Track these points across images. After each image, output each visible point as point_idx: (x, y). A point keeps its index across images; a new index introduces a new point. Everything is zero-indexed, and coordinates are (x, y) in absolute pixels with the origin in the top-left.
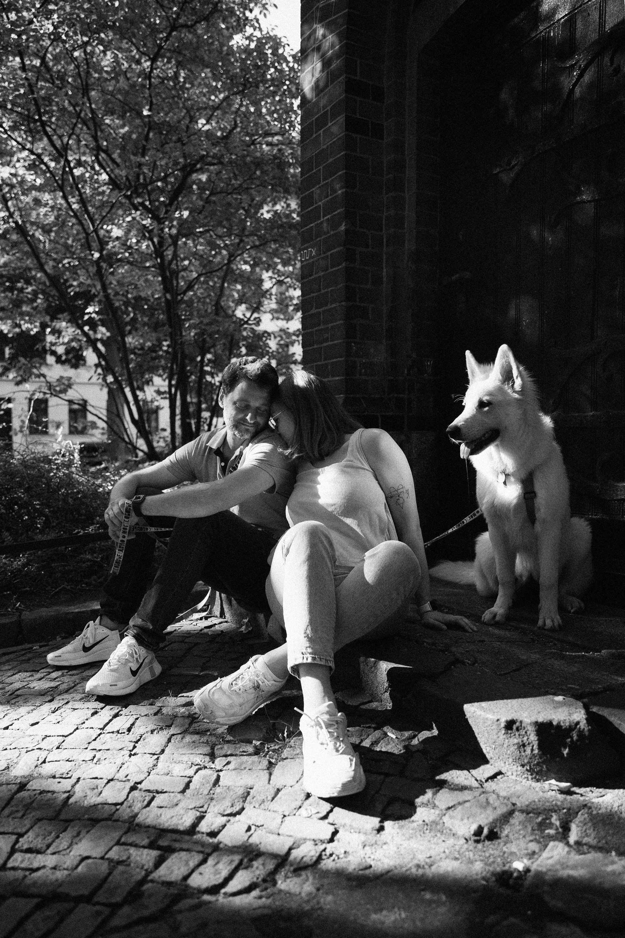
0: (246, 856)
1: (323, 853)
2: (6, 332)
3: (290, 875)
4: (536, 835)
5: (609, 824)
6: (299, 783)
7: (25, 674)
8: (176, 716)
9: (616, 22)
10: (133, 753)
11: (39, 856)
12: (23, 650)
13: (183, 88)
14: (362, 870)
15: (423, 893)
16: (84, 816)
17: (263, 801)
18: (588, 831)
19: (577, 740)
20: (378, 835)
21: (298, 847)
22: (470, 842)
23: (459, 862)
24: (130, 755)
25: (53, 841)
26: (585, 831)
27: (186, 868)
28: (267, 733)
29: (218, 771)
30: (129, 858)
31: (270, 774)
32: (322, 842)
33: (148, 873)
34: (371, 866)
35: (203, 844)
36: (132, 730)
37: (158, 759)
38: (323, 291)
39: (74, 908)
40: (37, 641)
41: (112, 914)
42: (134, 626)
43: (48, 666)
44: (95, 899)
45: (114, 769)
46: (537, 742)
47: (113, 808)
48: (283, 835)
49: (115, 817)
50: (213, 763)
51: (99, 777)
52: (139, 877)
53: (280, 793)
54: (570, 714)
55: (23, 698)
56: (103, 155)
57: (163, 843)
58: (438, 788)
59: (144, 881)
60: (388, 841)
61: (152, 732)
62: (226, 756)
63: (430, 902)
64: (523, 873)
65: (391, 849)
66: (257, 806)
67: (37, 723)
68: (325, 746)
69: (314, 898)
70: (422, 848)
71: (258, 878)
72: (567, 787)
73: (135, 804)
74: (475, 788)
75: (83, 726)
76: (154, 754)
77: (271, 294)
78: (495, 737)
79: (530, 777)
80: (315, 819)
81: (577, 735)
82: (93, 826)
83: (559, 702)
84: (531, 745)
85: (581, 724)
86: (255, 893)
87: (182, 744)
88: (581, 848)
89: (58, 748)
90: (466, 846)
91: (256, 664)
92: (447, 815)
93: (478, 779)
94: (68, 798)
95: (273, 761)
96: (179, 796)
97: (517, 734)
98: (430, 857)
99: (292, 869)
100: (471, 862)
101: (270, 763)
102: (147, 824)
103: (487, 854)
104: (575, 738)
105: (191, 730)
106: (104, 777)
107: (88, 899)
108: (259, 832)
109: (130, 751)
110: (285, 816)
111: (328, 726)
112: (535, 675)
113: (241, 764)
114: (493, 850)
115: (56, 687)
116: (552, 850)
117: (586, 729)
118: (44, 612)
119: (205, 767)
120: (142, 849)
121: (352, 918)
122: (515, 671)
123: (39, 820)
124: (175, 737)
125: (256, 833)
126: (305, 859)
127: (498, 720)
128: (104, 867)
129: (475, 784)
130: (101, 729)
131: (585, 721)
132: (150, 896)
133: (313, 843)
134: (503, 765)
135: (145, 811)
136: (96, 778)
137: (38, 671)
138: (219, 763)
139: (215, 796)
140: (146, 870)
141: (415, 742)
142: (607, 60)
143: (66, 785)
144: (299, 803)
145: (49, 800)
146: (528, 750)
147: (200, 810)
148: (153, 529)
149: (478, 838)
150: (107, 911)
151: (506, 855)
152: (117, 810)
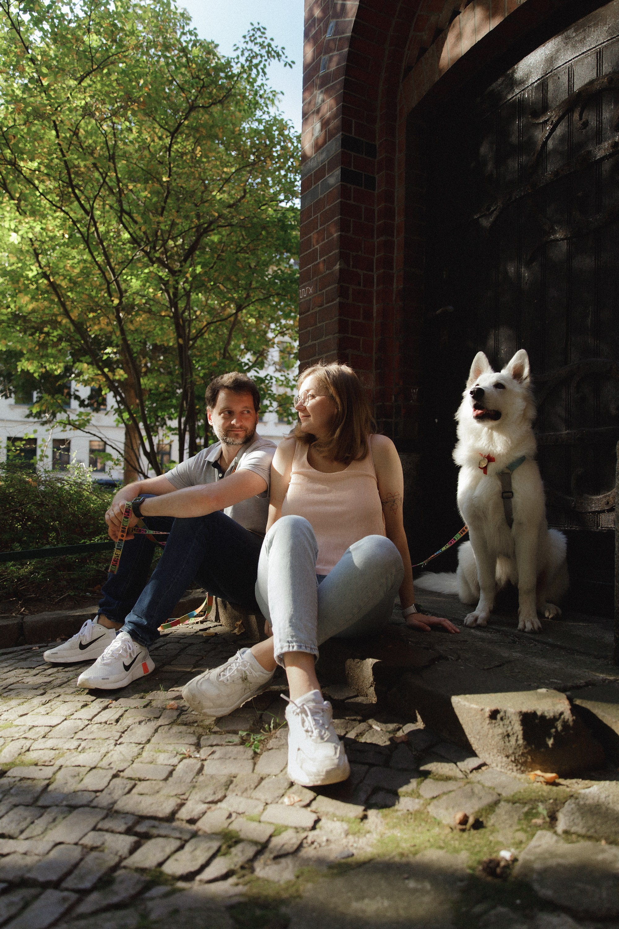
0: (224, 843)
1: (305, 841)
2: (32, 371)
3: (269, 862)
4: (523, 824)
5: (597, 814)
6: (284, 772)
7: (21, 670)
8: (164, 709)
9: (583, 84)
10: (118, 742)
11: (11, 841)
12: (22, 650)
13: (199, 162)
14: (343, 858)
15: (407, 881)
16: (62, 802)
17: (246, 789)
18: (576, 821)
19: (562, 731)
20: (362, 824)
21: (279, 834)
22: (455, 831)
23: (445, 850)
24: (116, 745)
25: (27, 827)
26: (573, 820)
27: (162, 854)
28: (253, 724)
29: (203, 760)
30: (103, 844)
31: (255, 764)
32: (304, 829)
33: (122, 859)
34: (353, 855)
35: (181, 831)
36: (120, 721)
37: (143, 748)
38: (319, 325)
39: (40, 894)
40: (36, 643)
41: (79, 901)
42: (129, 622)
43: (45, 663)
44: (64, 885)
45: (98, 756)
46: (521, 732)
47: (93, 795)
48: (264, 822)
49: (94, 804)
50: (198, 752)
51: (81, 765)
52: (112, 863)
53: (263, 783)
54: (554, 705)
55: (16, 691)
56: (127, 217)
57: (141, 829)
58: (422, 778)
59: (116, 867)
60: (372, 830)
61: (140, 723)
62: (212, 746)
63: (415, 890)
64: (510, 862)
65: (374, 837)
66: (239, 794)
67: (26, 714)
68: (310, 734)
69: (293, 885)
70: (405, 837)
71: (236, 865)
72: (552, 778)
73: (116, 791)
74: (460, 779)
75: (72, 717)
76: (140, 744)
77: (274, 343)
78: (479, 727)
79: (515, 768)
80: (298, 807)
81: (562, 726)
82: (70, 812)
83: (542, 694)
84: (516, 735)
85: (565, 714)
86: (232, 880)
87: (168, 735)
88: (569, 837)
89: (44, 737)
90: (451, 835)
91: (244, 656)
92: (432, 804)
93: (463, 770)
94: (48, 785)
95: (258, 751)
96: (161, 784)
97: (501, 723)
98: (415, 846)
99: (272, 856)
100: (456, 851)
101: (255, 753)
102: (126, 811)
103: (473, 844)
104: (560, 728)
105: (179, 721)
106: (87, 765)
107: (56, 885)
108: (241, 819)
109: (117, 740)
110: (267, 804)
111: (314, 714)
112: (517, 671)
113: (226, 754)
114: (478, 839)
115: (50, 682)
116: (540, 838)
117: (571, 719)
118: (47, 616)
119: (190, 757)
120: (117, 835)
121: (332, 906)
122: (498, 666)
123: (16, 806)
124: (162, 727)
125: (237, 820)
126: (285, 847)
127: (482, 710)
128: (77, 853)
129: (460, 775)
130: (89, 720)
131: (569, 712)
132: (122, 882)
133: (294, 830)
134: (487, 756)
135: (124, 797)
136: (79, 766)
137: (34, 668)
138: (204, 752)
139: (197, 784)
140: (120, 856)
141: (400, 734)
142: (576, 116)
143: (48, 772)
144: (282, 791)
145: (29, 787)
146: (513, 739)
147: (182, 797)
148: (151, 532)
149: (464, 827)
150: (74, 897)
151: (492, 844)
152: (97, 797)
